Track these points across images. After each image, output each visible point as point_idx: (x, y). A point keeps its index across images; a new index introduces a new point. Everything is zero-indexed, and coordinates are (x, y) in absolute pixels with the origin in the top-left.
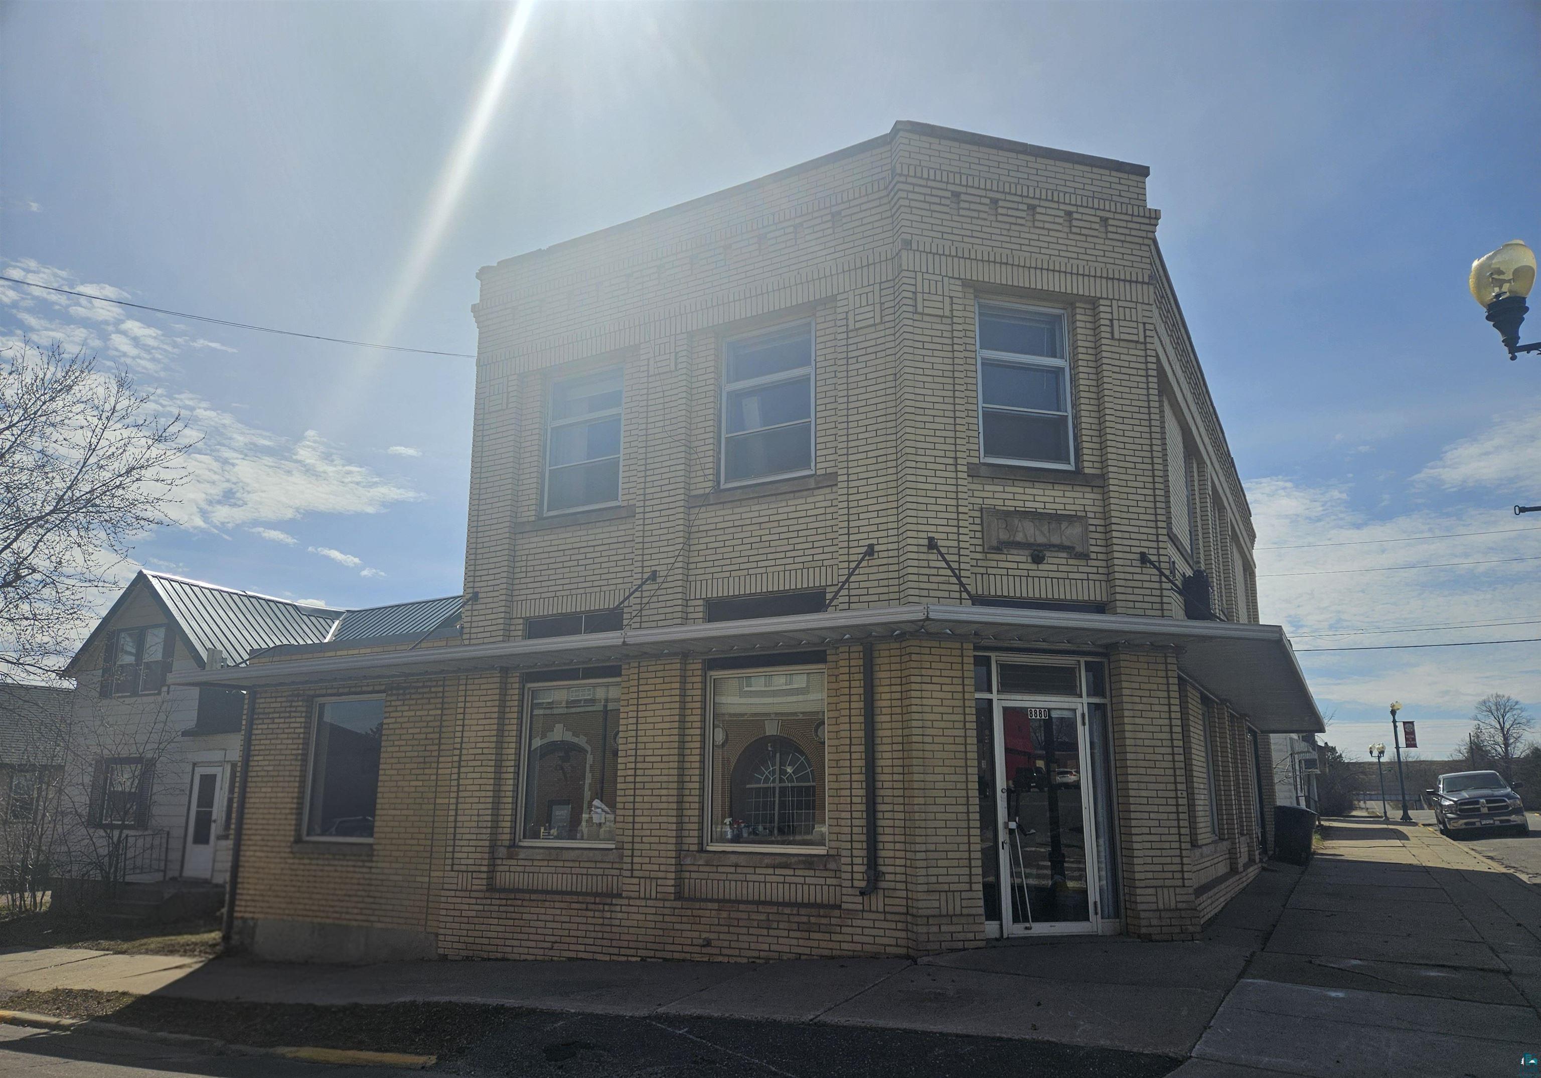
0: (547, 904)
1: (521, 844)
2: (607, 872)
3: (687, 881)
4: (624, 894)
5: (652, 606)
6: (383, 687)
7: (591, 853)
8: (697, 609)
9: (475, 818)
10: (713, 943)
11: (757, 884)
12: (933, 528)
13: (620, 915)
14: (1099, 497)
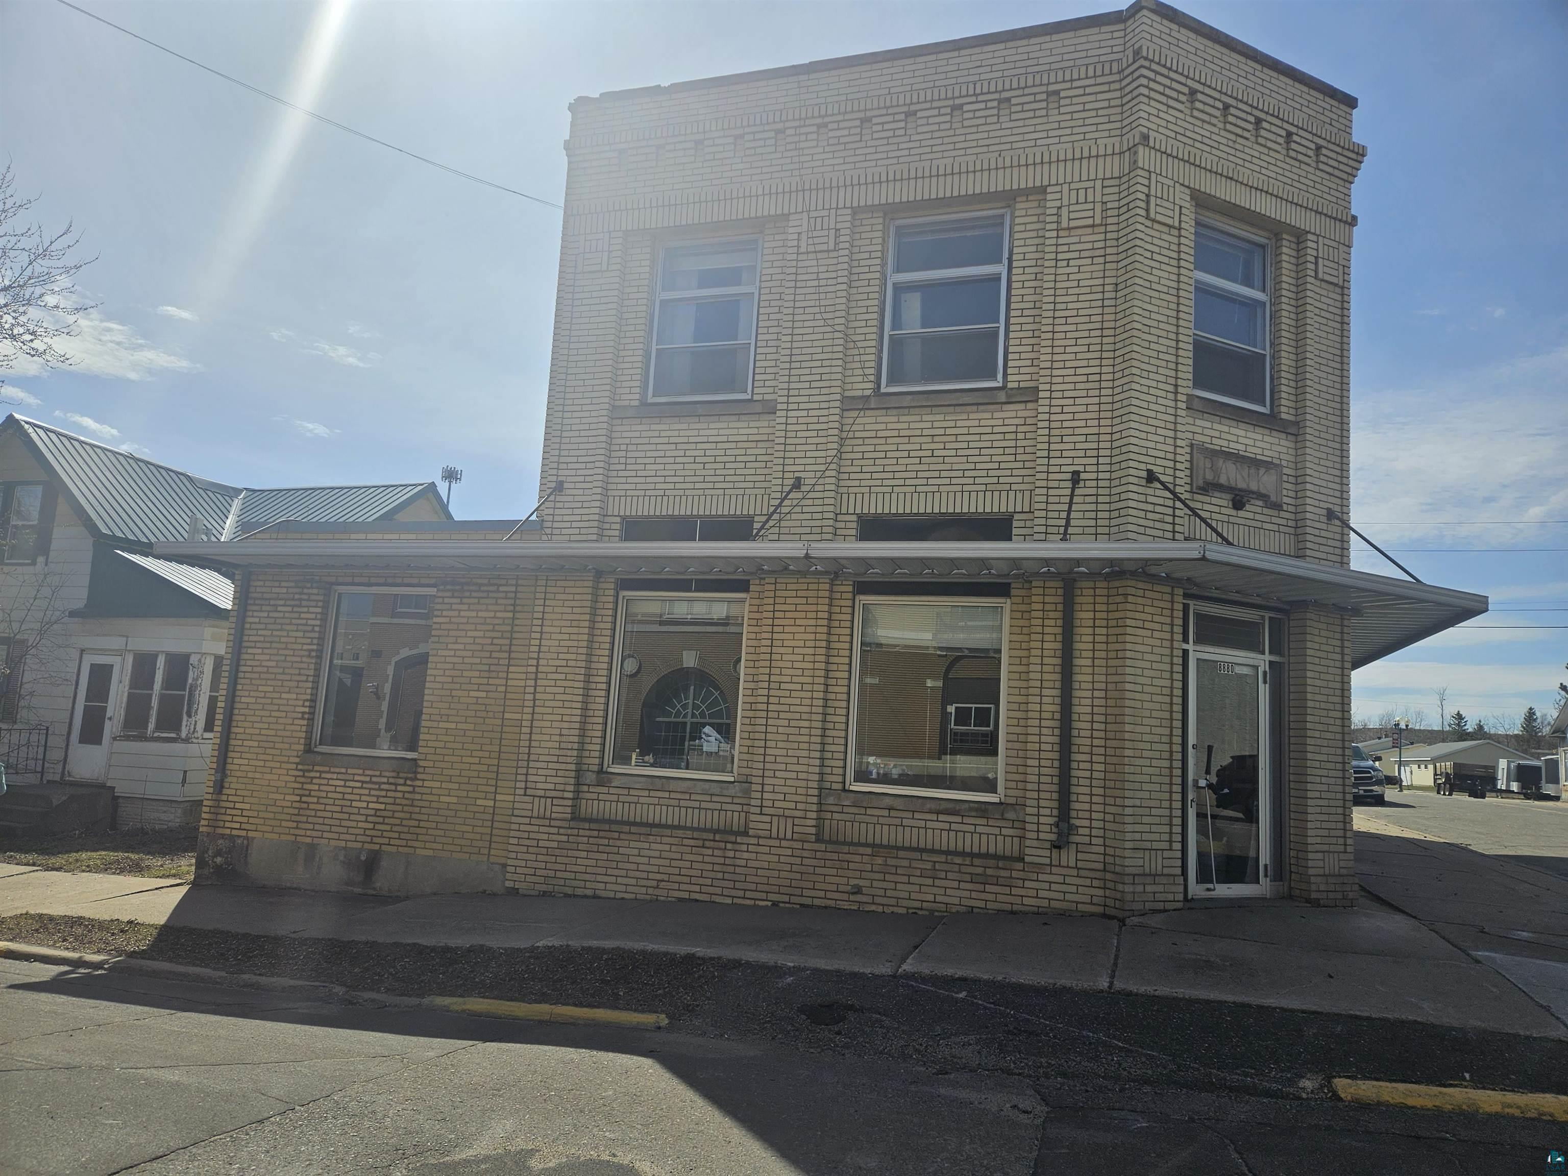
0: (651, 838)
1: (611, 770)
2: (725, 807)
3: (827, 822)
4: (751, 832)
5: (794, 516)
6: (433, 581)
7: (707, 786)
8: (849, 525)
9: (557, 738)
10: (865, 890)
11: (915, 830)
12: (1152, 460)
13: (746, 855)
14: (1292, 445)
